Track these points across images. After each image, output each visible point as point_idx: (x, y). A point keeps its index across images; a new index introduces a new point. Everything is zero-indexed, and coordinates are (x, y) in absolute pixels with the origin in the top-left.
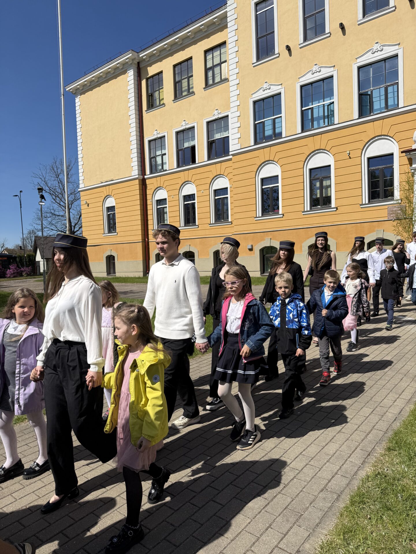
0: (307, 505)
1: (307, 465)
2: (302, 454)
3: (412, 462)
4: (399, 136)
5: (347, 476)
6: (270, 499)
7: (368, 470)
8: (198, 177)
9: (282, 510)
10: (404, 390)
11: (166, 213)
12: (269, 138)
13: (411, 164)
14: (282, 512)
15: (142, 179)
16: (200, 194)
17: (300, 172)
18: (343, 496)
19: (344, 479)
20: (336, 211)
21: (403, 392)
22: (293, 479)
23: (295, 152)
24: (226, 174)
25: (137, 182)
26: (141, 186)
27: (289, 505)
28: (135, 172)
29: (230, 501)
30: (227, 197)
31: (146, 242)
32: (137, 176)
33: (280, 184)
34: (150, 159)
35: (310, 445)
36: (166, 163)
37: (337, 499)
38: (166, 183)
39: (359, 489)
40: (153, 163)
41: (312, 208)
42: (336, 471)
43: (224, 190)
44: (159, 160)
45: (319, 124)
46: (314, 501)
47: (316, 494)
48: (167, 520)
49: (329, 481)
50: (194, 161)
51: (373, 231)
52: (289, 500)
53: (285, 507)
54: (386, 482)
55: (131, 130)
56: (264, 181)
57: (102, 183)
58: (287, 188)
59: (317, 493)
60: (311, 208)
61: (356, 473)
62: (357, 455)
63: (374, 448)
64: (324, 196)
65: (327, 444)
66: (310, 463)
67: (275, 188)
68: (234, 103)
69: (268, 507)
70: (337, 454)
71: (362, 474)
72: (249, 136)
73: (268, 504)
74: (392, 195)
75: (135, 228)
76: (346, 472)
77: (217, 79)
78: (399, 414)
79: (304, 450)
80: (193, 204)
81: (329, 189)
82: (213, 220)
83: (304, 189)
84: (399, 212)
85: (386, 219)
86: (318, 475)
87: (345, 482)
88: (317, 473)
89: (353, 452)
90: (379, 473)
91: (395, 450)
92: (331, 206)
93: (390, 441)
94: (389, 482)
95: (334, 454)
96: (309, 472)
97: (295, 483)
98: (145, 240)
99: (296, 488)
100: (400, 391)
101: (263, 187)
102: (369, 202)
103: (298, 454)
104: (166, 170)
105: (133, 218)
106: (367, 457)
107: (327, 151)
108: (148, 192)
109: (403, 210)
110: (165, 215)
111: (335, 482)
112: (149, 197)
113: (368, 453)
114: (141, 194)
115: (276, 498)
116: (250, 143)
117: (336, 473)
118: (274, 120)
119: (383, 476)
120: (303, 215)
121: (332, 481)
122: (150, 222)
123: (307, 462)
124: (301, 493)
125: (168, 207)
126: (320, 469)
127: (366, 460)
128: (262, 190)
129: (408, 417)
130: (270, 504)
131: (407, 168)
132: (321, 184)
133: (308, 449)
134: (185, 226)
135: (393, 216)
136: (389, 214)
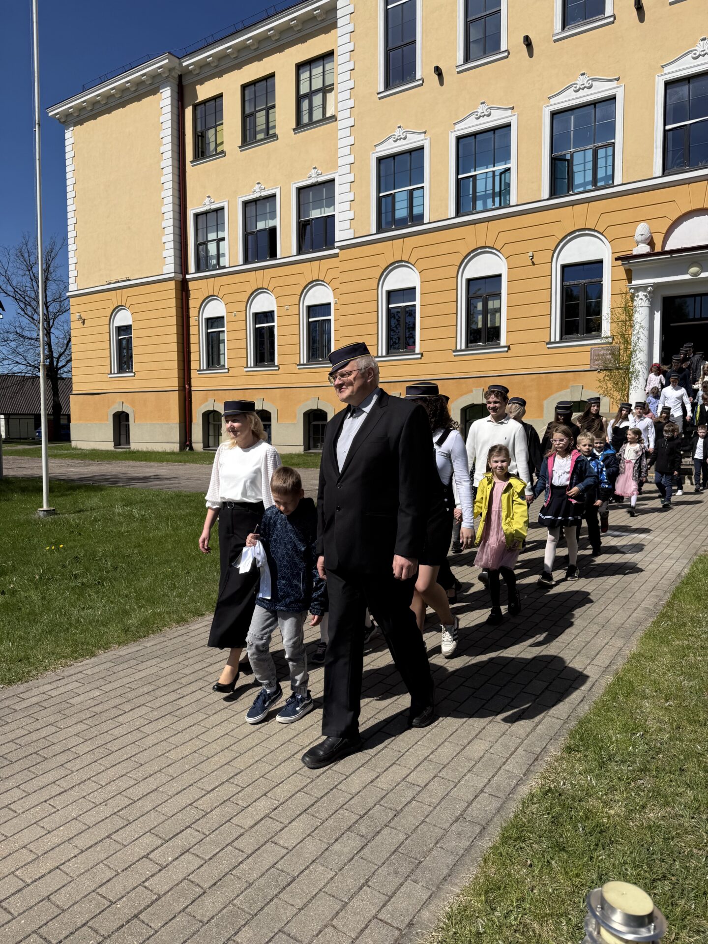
0: (431, 846)
1: (435, 777)
2: (429, 758)
3: (603, 770)
4: (613, 232)
5: (499, 795)
6: (369, 837)
7: (534, 784)
8: (281, 282)
9: (388, 855)
10: (600, 651)
11: (223, 341)
12: (402, 223)
13: (630, 281)
14: (387, 859)
15: (181, 279)
16: (283, 311)
17: (451, 284)
18: (490, 829)
19: (493, 800)
20: (507, 351)
21: (598, 654)
22: (410, 802)
23: (444, 248)
24: (327, 280)
25: (172, 284)
26: (180, 292)
27: (400, 846)
28: (169, 268)
29: (301, 841)
30: (329, 320)
31: (187, 391)
32: (173, 275)
33: (417, 303)
34: (197, 246)
35: (443, 743)
36: (224, 255)
37: (481, 835)
38: (224, 290)
39: (516, 816)
40: (202, 253)
41: (469, 345)
42: (481, 786)
43: (325, 308)
44: (212, 248)
45: (485, 204)
46: (442, 837)
47: (446, 826)
48: (191, 877)
49: (470, 804)
50: (273, 255)
51: (567, 387)
52: (402, 837)
53: (393, 850)
54: (560, 805)
55: (163, 194)
56: (391, 295)
57: (110, 283)
58: (430, 310)
59: (448, 825)
60: (467, 346)
61: (513, 790)
62: (517, 760)
63: (545, 748)
64: (489, 326)
65: (471, 741)
66: (440, 775)
67: (411, 308)
68: (345, 158)
69: (366, 850)
70: (485, 758)
71: (524, 791)
72: (369, 218)
73: (367, 844)
74: (599, 328)
75: (167, 365)
76: (498, 788)
77: (317, 115)
78: (589, 691)
79: (432, 752)
80: (271, 329)
81: (497, 315)
82: (304, 359)
83: (457, 313)
84: (609, 357)
85: (588, 367)
86: (451, 794)
87: (496, 803)
88: (450, 791)
89: (511, 755)
90: (550, 790)
91: (578, 751)
92: (499, 344)
93: (572, 735)
94: (564, 805)
95: (481, 758)
96: (438, 789)
97: (414, 808)
98: (184, 387)
99: (414, 817)
100: (593, 653)
101: (391, 306)
102: (561, 338)
103: (421, 758)
104: (224, 267)
105: (164, 348)
106: (533, 762)
107: (497, 250)
108: (193, 304)
109: (615, 354)
110: (222, 345)
111: (479, 806)
112: (193, 312)
113: (536, 756)
114: (180, 306)
115: (380, 835)
116: (369, 230)
117: (482, 791)
118: (411, 191)
119: (557, 794)
120: (455, 356)
121: (474, 803)
122: (194, 357)
123: (435, 772)
124: (422, 826)
125: (226, 332)
126: (457, 784)
127: (532, 768)
128: (389, 310)
129: (603, 695)
130: (370, 845)
131: (623, 285)
132: (485, 305)
133: (439, 750)
134: (256, 365)
135: (599, 364)
136: (593, 360)
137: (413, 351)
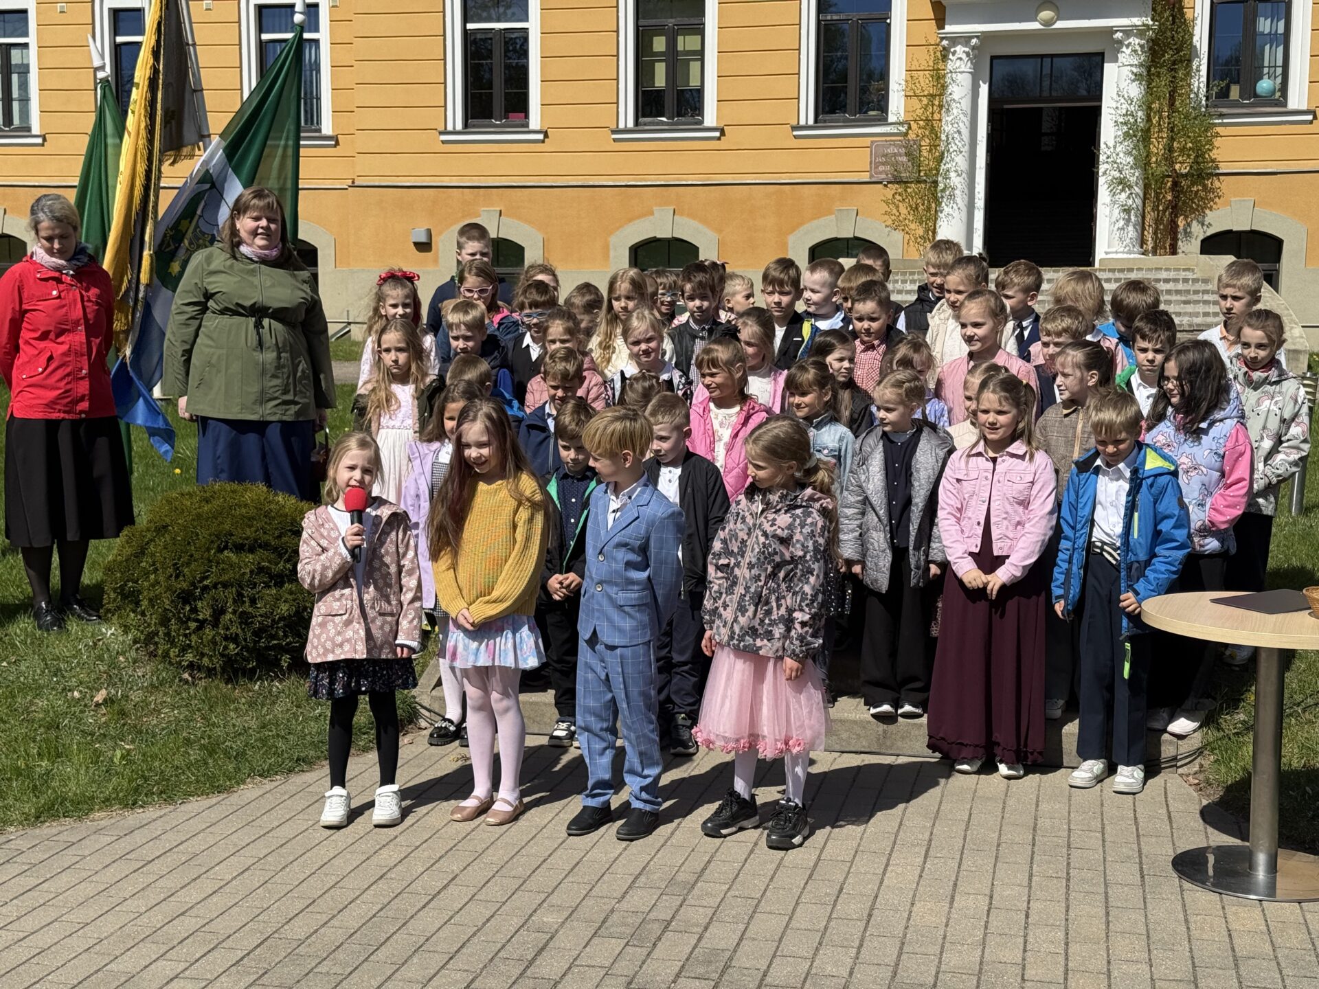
11: (24, 70)
13: (940, 23)
20: (719, 139)
30: (315, 42)
33: (534, 25)
41: (641, 120)
58: (560, 44)
60: (637, 122)
64: (679, 86)
67: (514, 36)
74: (882, 106)
83: (617, 56)
85: (865, 177)
92: (702, 122)
101: (472, 26)
102: (817, 120)
109: (912, 154)
110: (18, 77)
120: (615, 140)
125: (32, 47)
128: (468, 35)
131: (929, 31)
132: (672, 44)
135: (885, 172)
136: (874, 165)
137: (523, 126)
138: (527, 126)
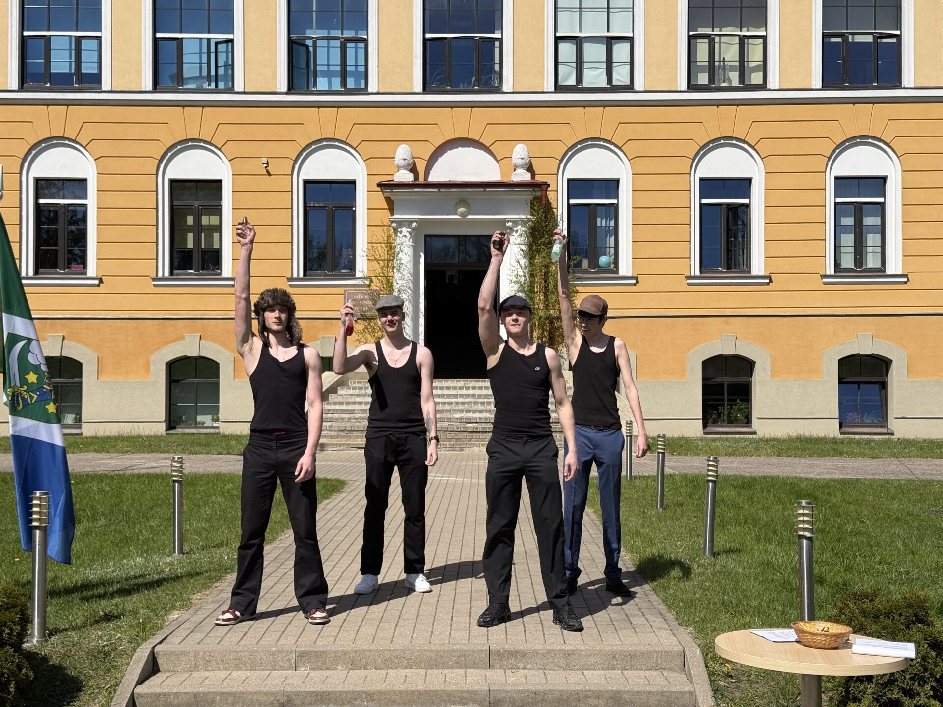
4: (368, 149)
12: (62, 82)
13: (391, 211)
17: (147, 183)
33: (91, 201)
41: (175, 271)
56: (44, 185)
58: (112, 216)
60: (172, 273)
64: (203, 247)
67: (76, 209)
72: (6, 65)
74: (352, 265)
81: (216, 236)
84: (368, 303)
92: (221, 274)
101: (43, 201)
102: (305, 274)
107: (216, 147)
116: (6, 83)
118: (78, 40)
120: (155, 286)
128: (40, 208)
131: (384, 217)
132: (198, 220)
137: (82, 274)
138: (86, 274)
